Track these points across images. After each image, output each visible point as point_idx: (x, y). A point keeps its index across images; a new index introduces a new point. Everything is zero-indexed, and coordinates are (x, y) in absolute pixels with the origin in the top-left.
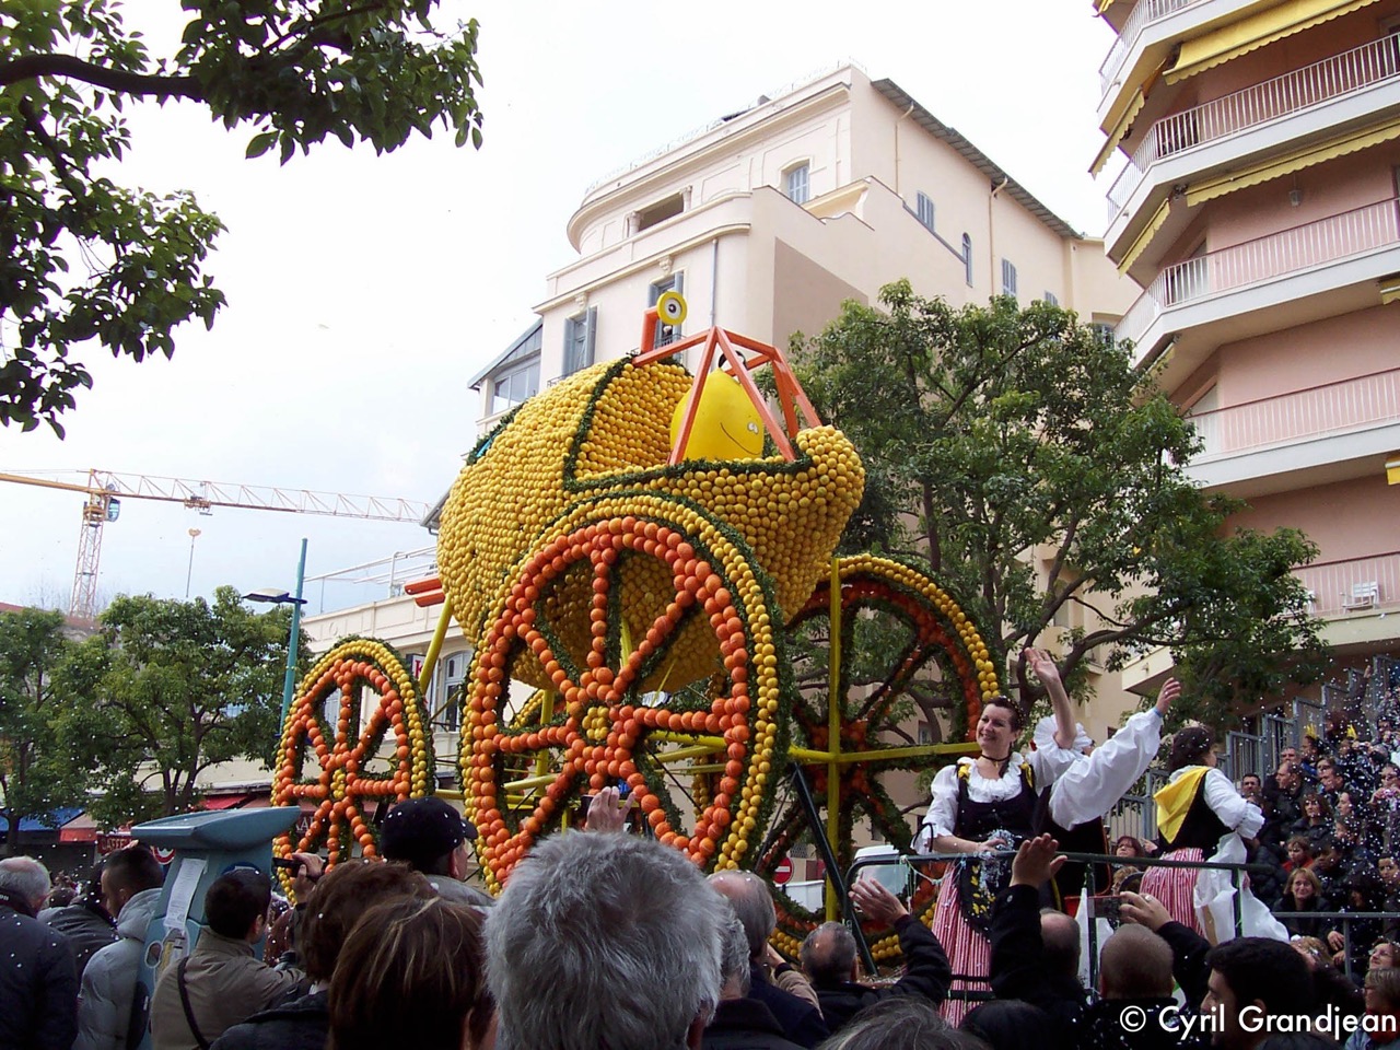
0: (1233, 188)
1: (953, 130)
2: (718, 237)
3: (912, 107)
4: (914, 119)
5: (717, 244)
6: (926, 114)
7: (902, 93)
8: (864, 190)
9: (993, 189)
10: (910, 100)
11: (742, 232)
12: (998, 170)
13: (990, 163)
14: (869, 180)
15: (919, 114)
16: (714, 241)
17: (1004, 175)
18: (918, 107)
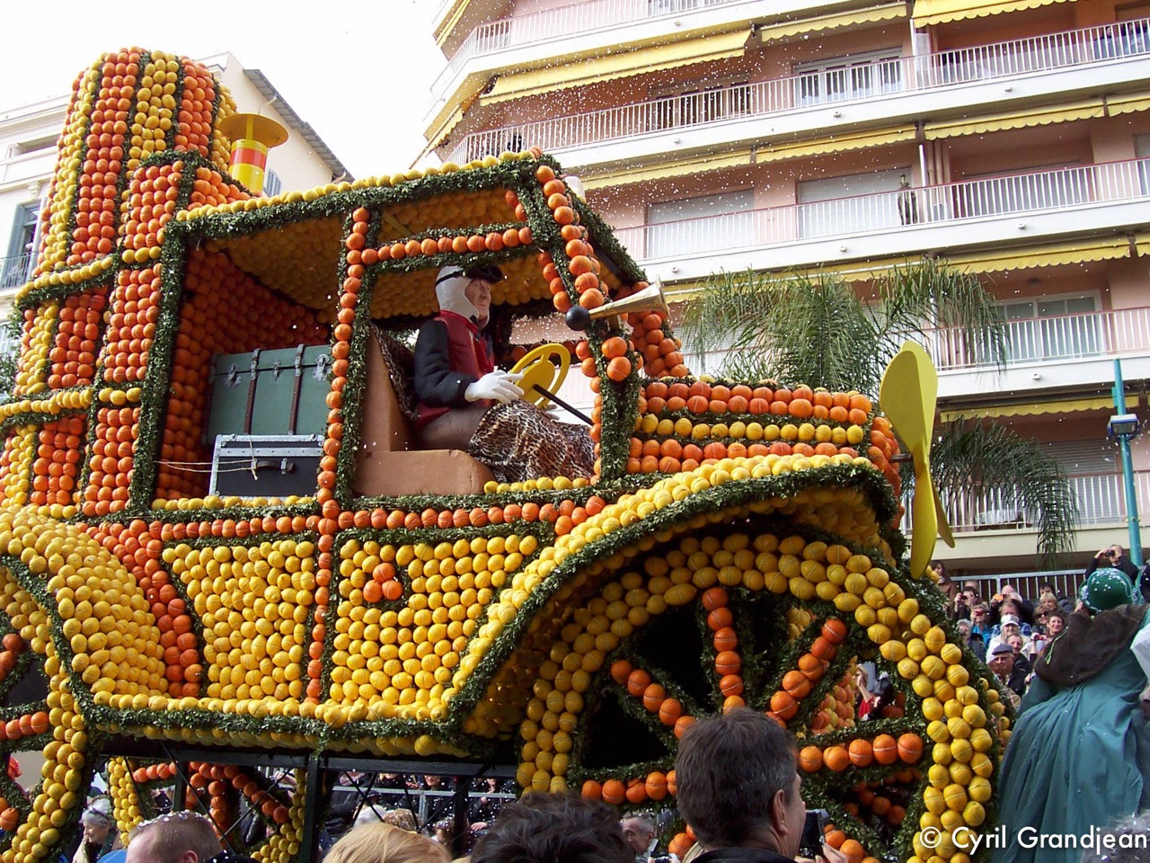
1: (307, 124)
3: (275, 98)
4: (276, 109)
6: (286, 106)
7: (268, 85)
9: (333, 179)
10: (274, 92)
12: (339, 164)
13: (333, 158)
15: (280, 104)
17: (344, 170)
18: (280, 99)
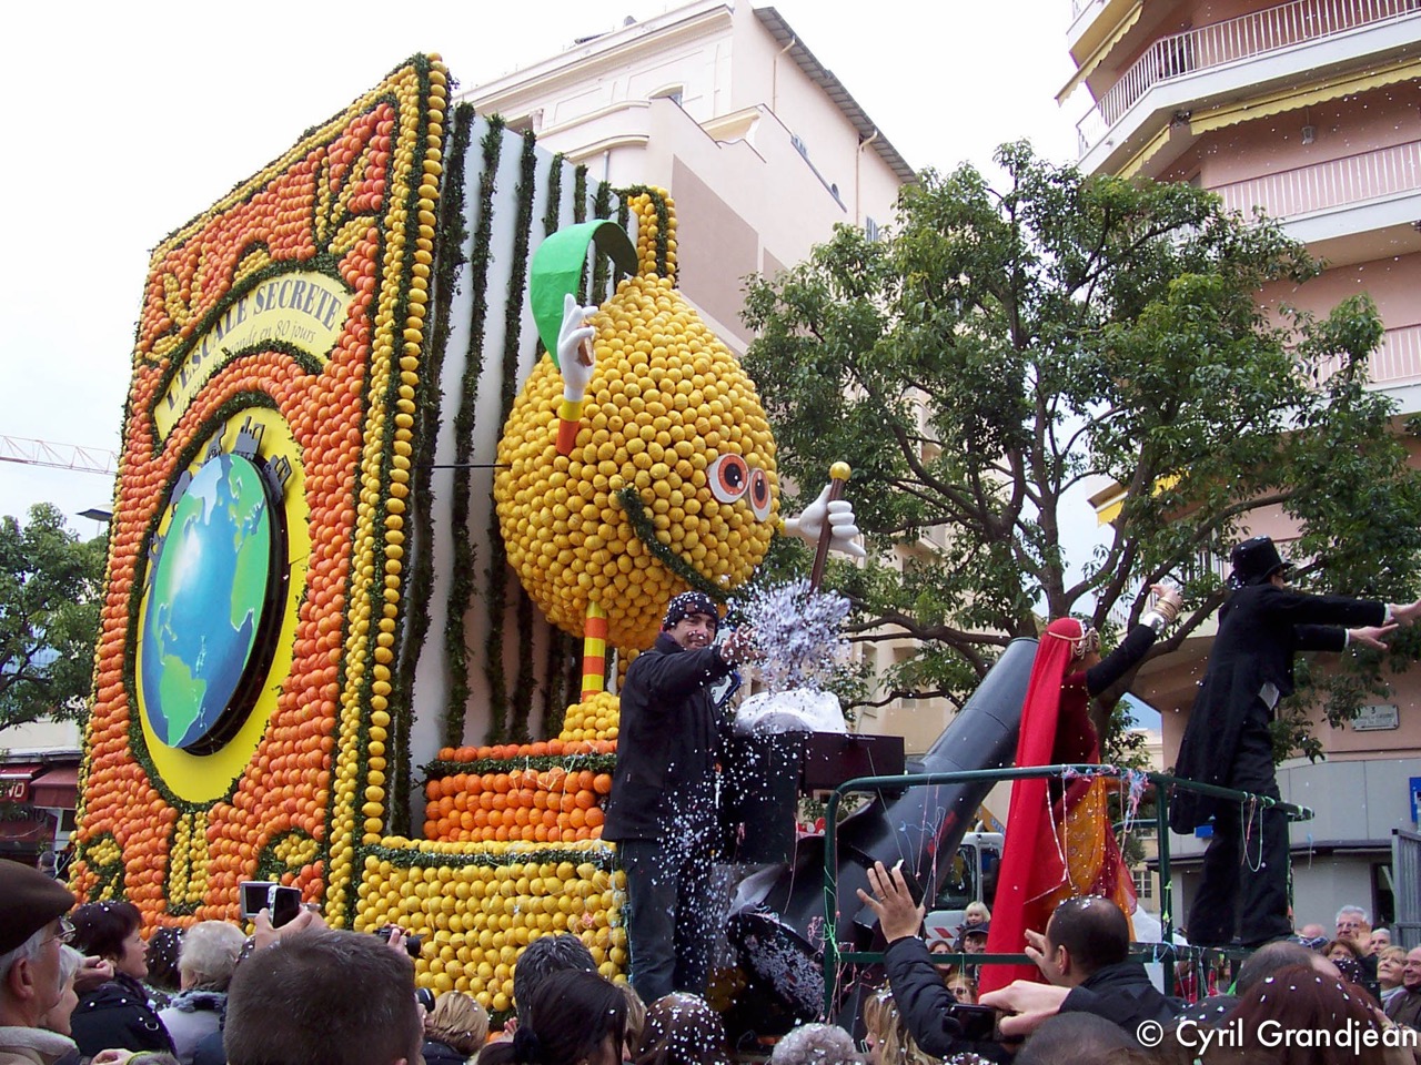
0: (1247, 117)
2: (610, 149)
4: (792, 56)
5: (608, 157)
8: (756, 118)
9: (861, 142)
11: (640, 145)
12: (868, 121)
14: (761, 108)
16: (606, 153)
17: (874, 128)
